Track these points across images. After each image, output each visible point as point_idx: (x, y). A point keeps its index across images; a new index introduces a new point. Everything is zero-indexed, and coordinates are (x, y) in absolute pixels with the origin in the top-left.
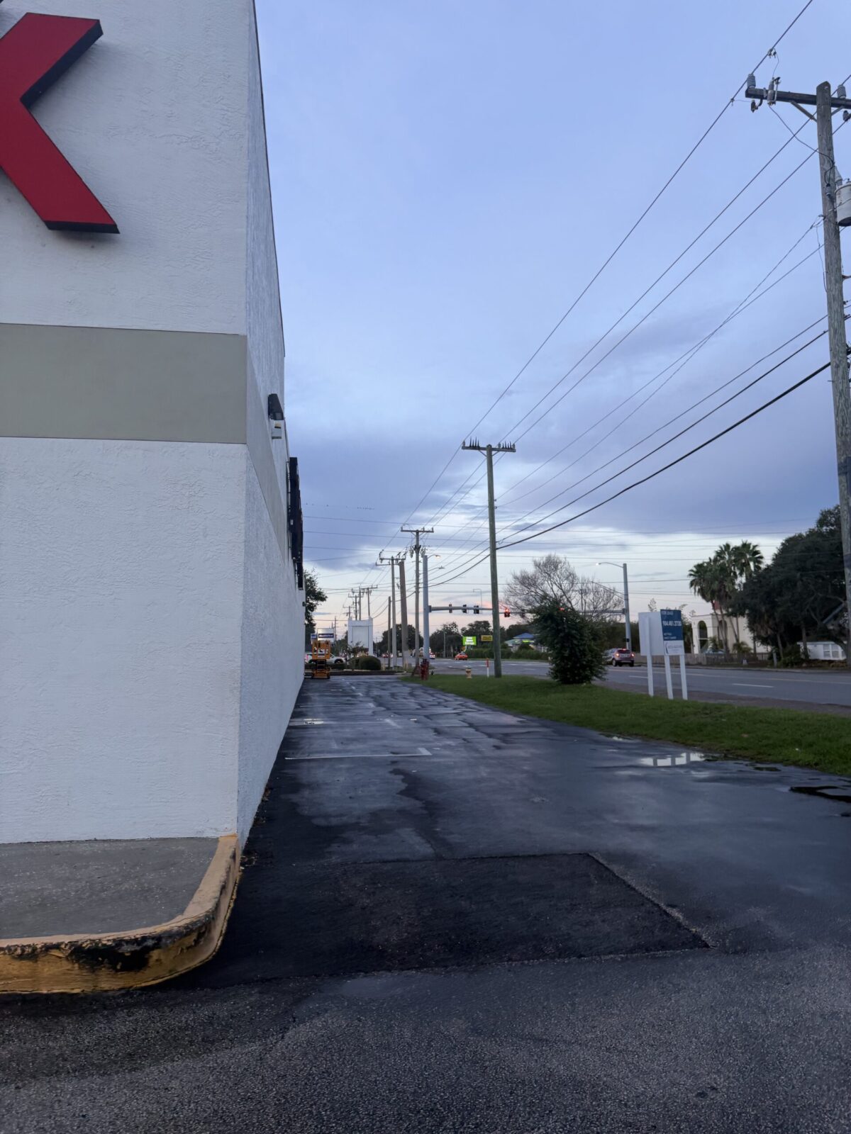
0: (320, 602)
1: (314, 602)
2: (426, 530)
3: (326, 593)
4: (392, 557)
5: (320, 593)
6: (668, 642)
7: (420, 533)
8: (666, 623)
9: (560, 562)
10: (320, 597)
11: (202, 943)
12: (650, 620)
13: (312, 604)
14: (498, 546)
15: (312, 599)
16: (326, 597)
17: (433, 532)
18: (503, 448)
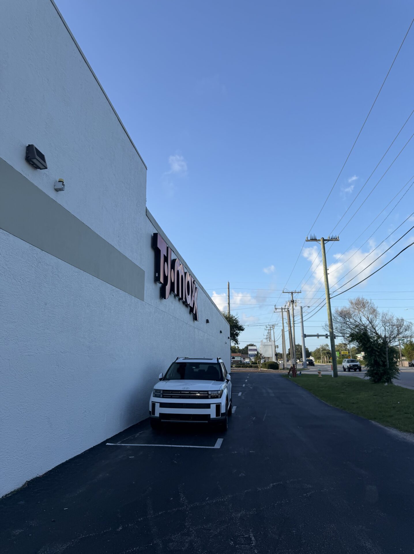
0: (241, 332)
2: (297, 291)
4: (282, 308)
7: (293, 293)
9: (368, 303)
17: (301, 292)
18: (331, 239)
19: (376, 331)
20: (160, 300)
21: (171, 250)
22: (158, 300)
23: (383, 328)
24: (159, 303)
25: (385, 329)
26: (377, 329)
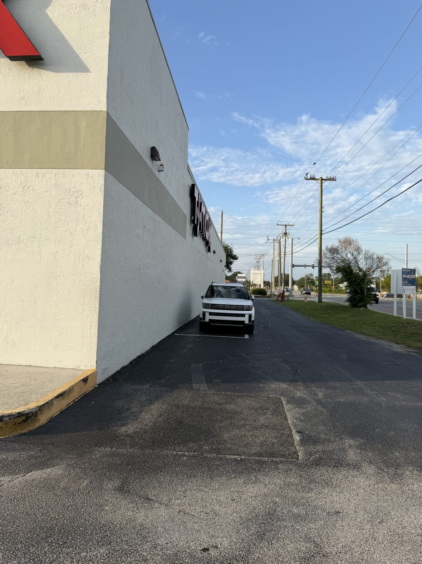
0: (235, 260)
1: (232, 260)
2: (291, 224)
3: (238, 256)
4: (274, 239)
5: (235, 256)
6: (406, 286)
7: (287, 226)
8: (405, 276)
9: (354, 241)
10: (235, 258)
11: (29, 421)
12: (397, 273)
13: (231, 261)
14: (323, 232)
15: (231, 259)
16: (238, 258)
17: (294, 225)
18: (329, 178)
19: (358, 265)
23: (365, 263)
24: (193, 240)
25: (366, 264)
26: (359, 263)
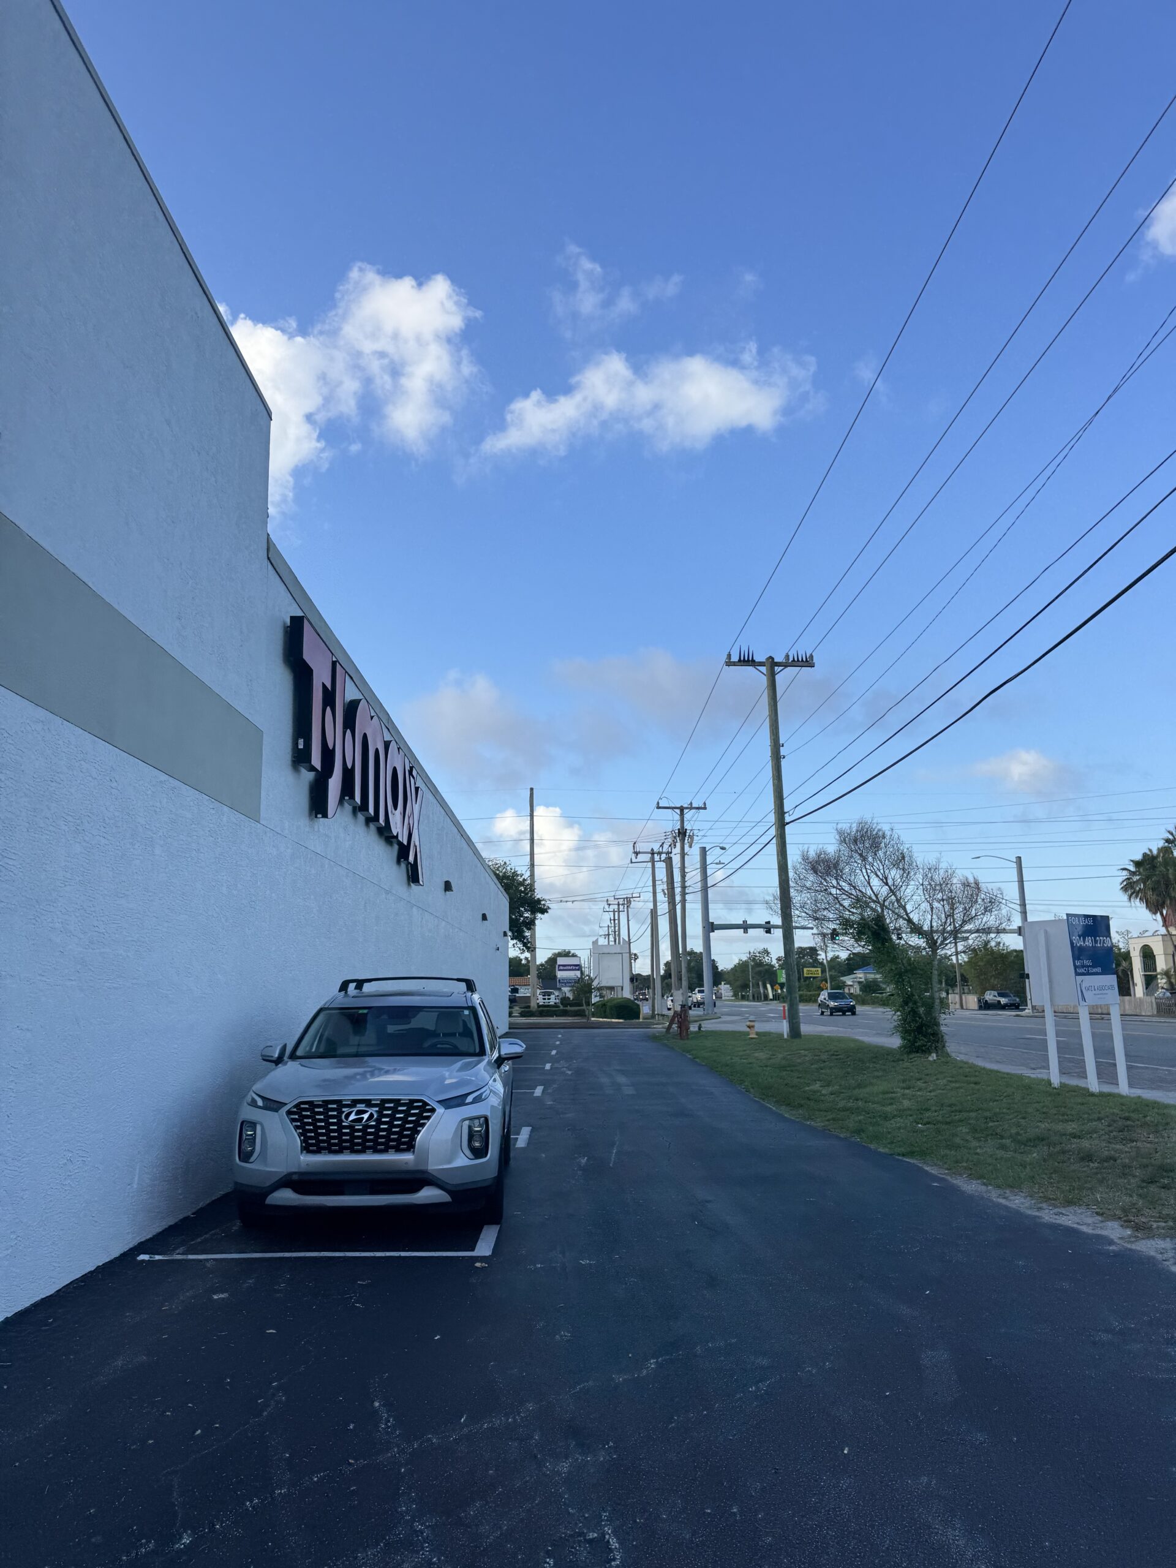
1: (531, 916)
2: (695, 805)
3: (549, 901)
4: (652, 850)
5: (540, 902)
6: (1088, 980)
7: (686, 811)
8: (1079, 943)
9: (884, 837)
13: (526, 918)
17: (705, 808)
18: (794, 660)
20: (311, 820)
21: (346, 672)
22: (303, 821)
24: (307, 829)
